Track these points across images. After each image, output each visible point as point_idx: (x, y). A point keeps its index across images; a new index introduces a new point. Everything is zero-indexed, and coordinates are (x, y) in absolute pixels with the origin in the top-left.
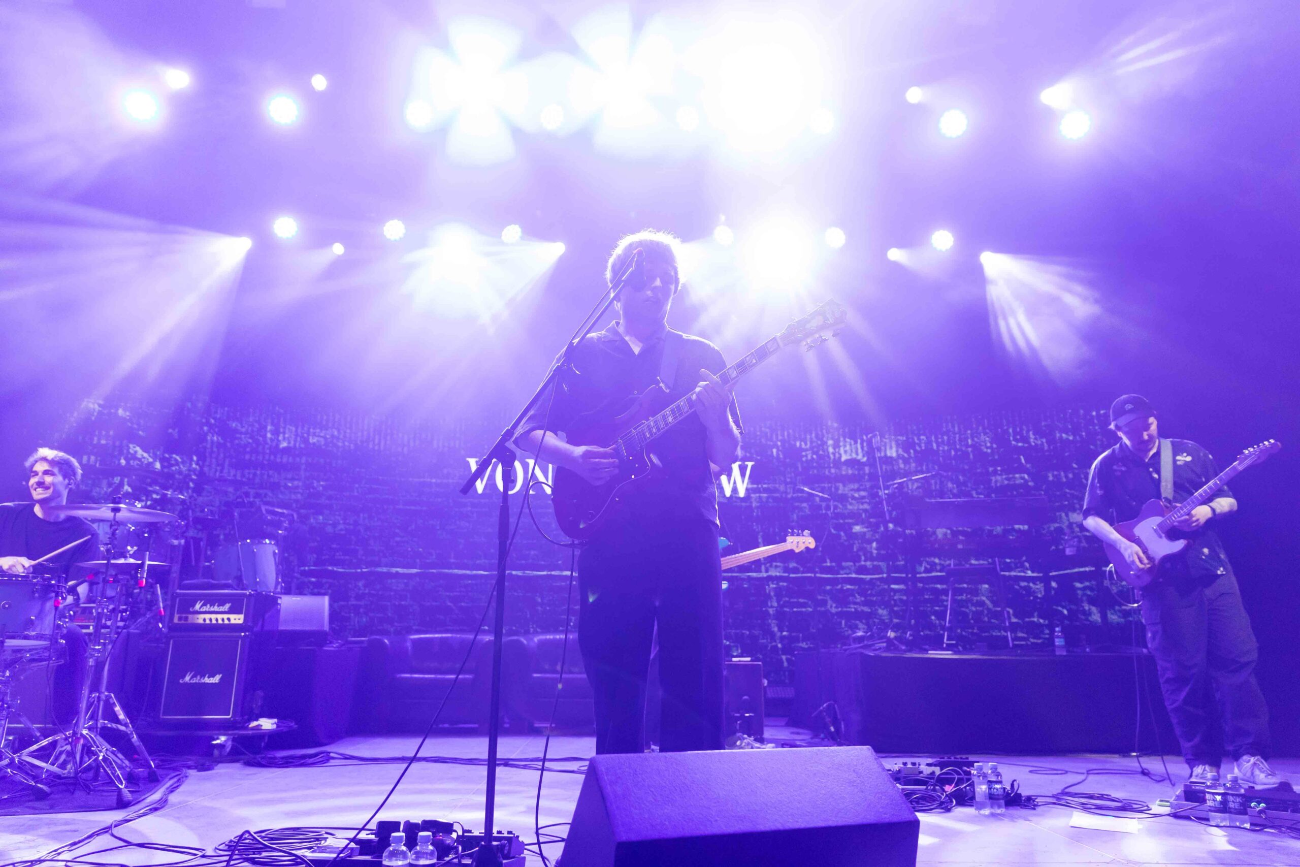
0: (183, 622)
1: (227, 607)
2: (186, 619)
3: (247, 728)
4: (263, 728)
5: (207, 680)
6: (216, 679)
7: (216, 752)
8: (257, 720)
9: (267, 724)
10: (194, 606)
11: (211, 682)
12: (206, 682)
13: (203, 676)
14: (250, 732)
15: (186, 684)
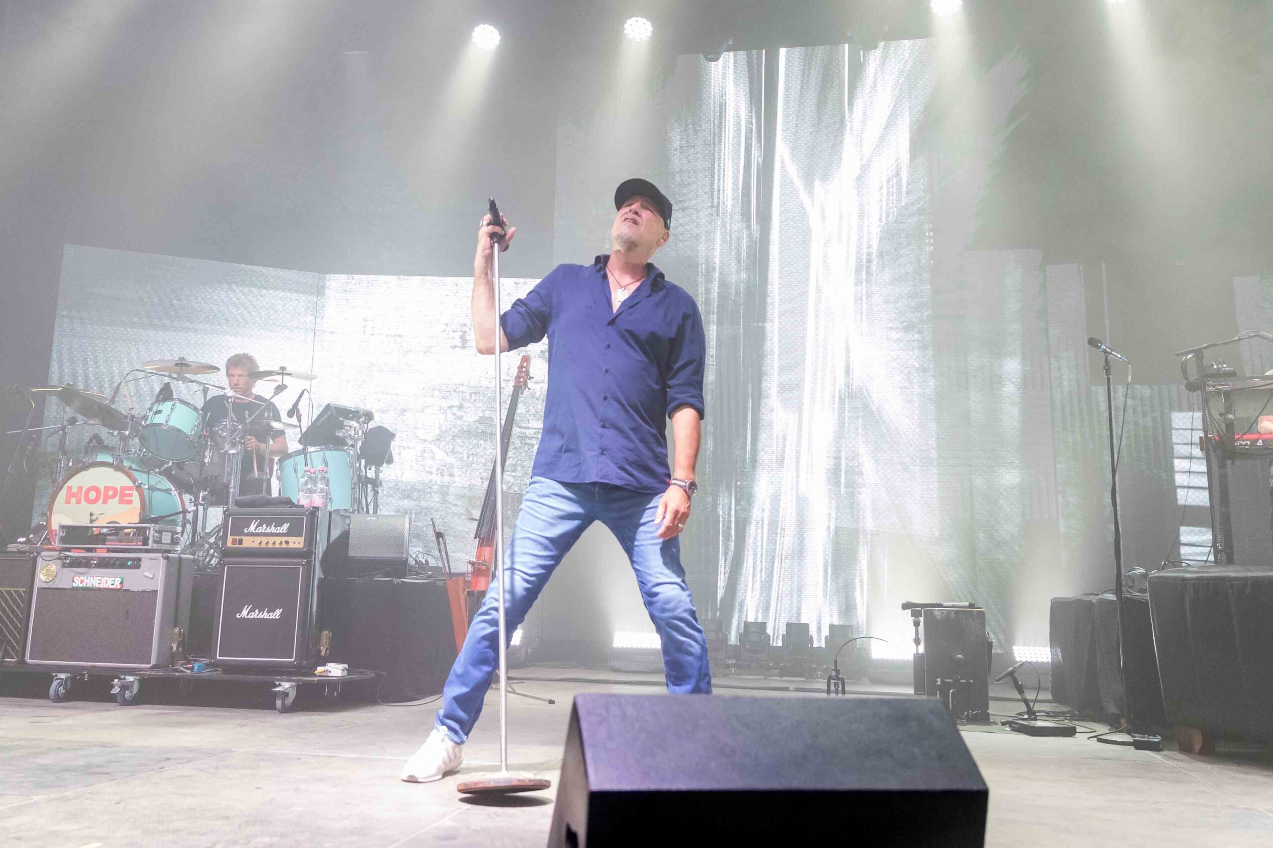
0: (237, 546)
1: (286, 526)
2: (241, 542)
3: (315, 675)
4: (330, 674)
5: (265, 615)
6: (277, 614)
7: (279, 703)
8: (324, 665)
9: (336, 670)
10: (248, 527)
11: (271, 617)
12: (265, 617)
13: (261, 610)
14: (316, 679)
15: (243, 620)
